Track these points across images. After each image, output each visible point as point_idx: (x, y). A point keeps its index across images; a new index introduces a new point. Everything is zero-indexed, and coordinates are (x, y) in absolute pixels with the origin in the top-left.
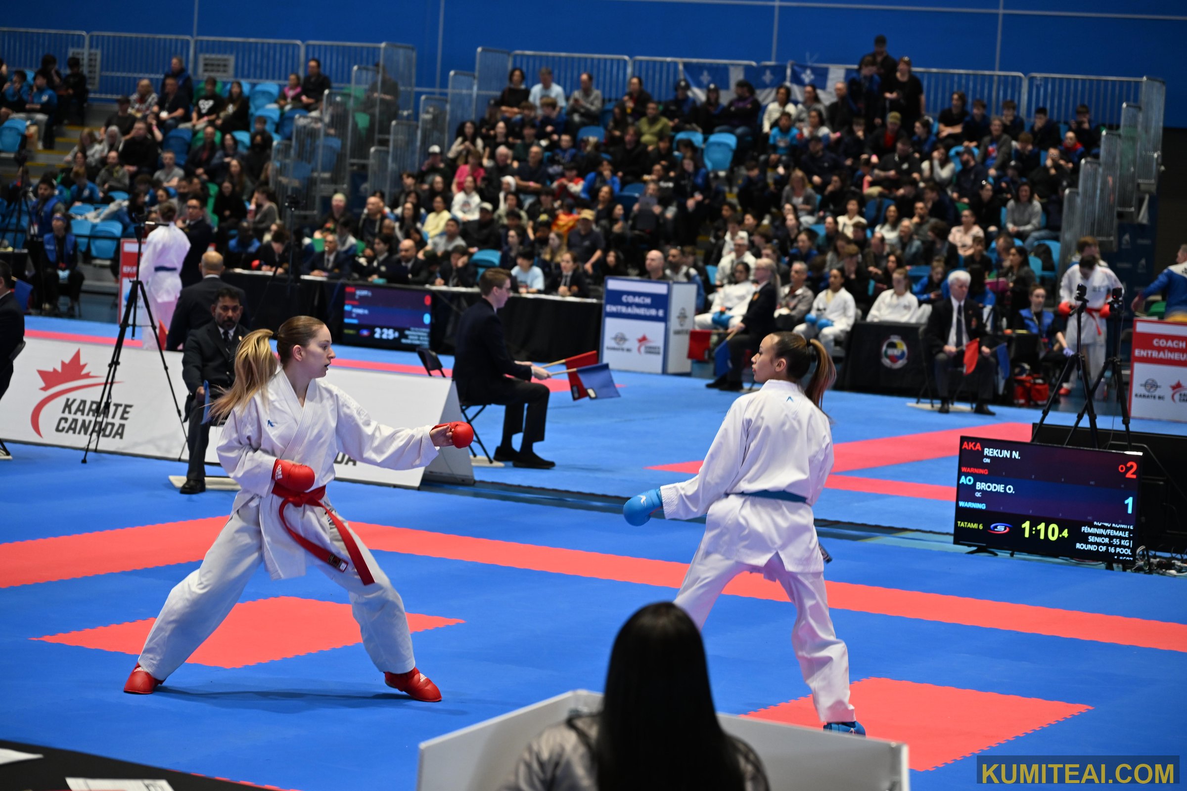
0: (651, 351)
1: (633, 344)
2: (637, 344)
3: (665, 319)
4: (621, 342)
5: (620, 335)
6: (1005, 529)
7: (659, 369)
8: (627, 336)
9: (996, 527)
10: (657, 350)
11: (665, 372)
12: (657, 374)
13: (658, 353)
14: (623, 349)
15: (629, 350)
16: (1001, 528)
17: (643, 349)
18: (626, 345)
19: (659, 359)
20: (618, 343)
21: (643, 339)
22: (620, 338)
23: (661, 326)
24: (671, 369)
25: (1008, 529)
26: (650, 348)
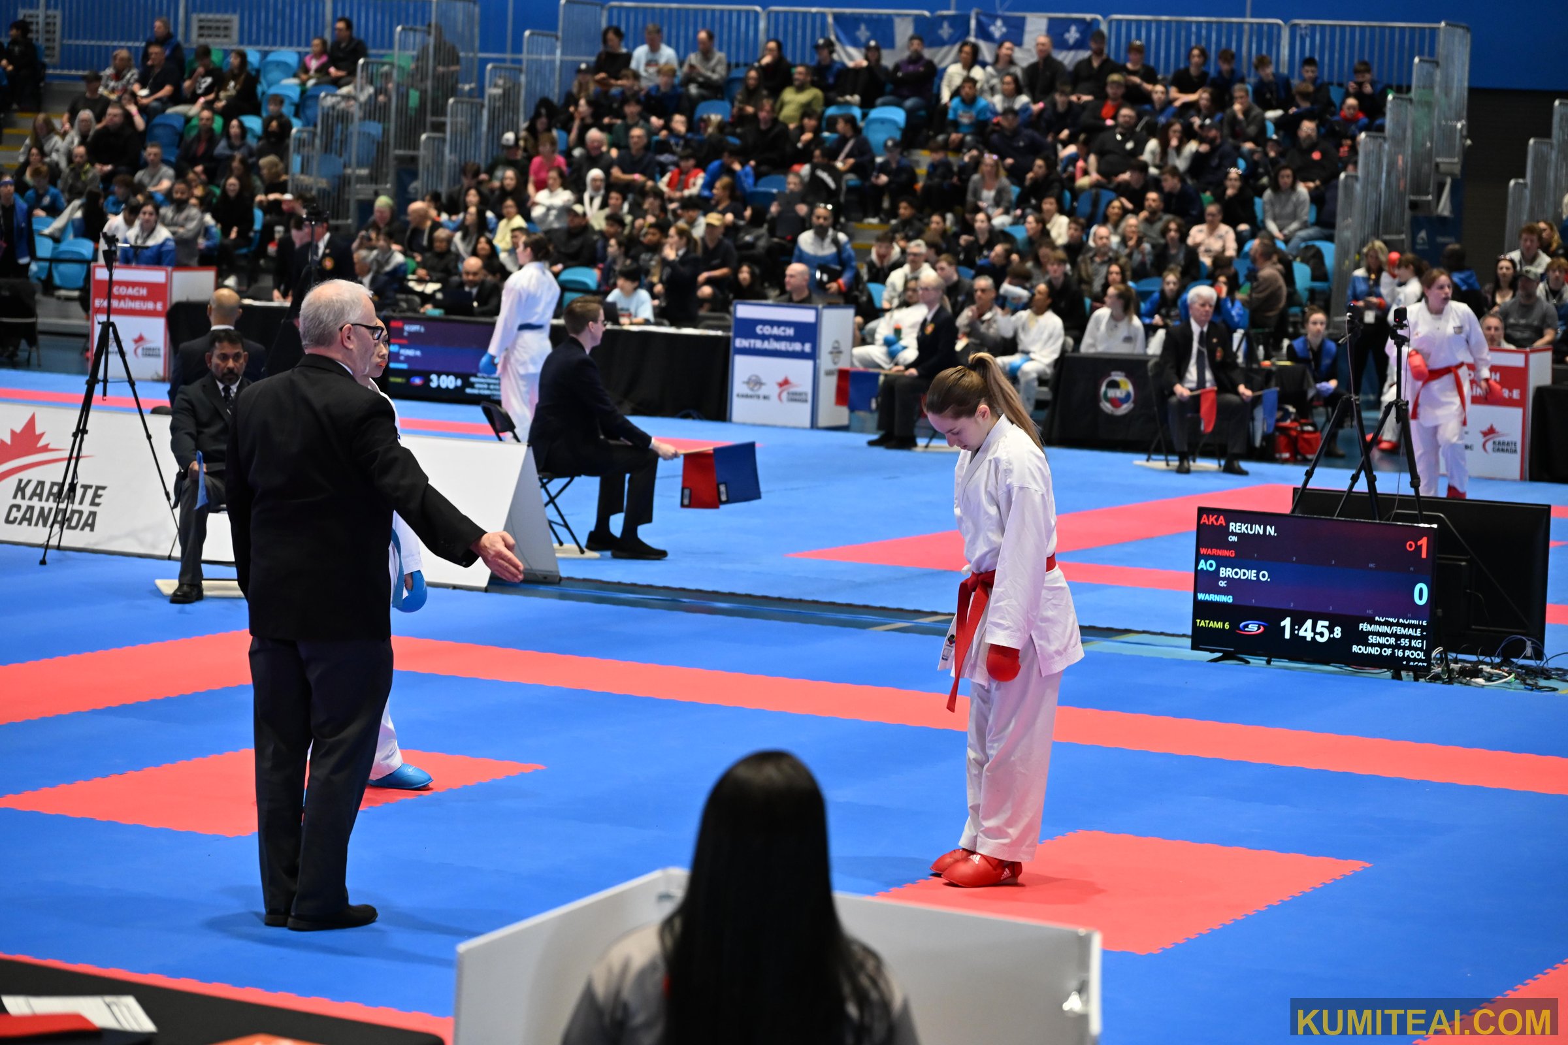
0: (796, 398)
1: (771, 389)
2: (777, 390)
3: (813, 356)
4: (756, 388)
5: (754, 378)
6: (1259, 628)
7: (807, 423)
8: (764, 380)
9: (1247, 626)
10: (803, 397)
11: (814, 425)
12: (804, 429)
13: (806, 401)
14: (758, 397)
15: (765, 397)
16: (1253, 628)
17: (784, 396)
18: (763, 391)
19: (807, 407)
20: (752, 389)
21: (785, 383)
22: (756, 382)
23: (809, 364)
24: (822, 421)
25: (1262, 629)
26: (795, 394)
